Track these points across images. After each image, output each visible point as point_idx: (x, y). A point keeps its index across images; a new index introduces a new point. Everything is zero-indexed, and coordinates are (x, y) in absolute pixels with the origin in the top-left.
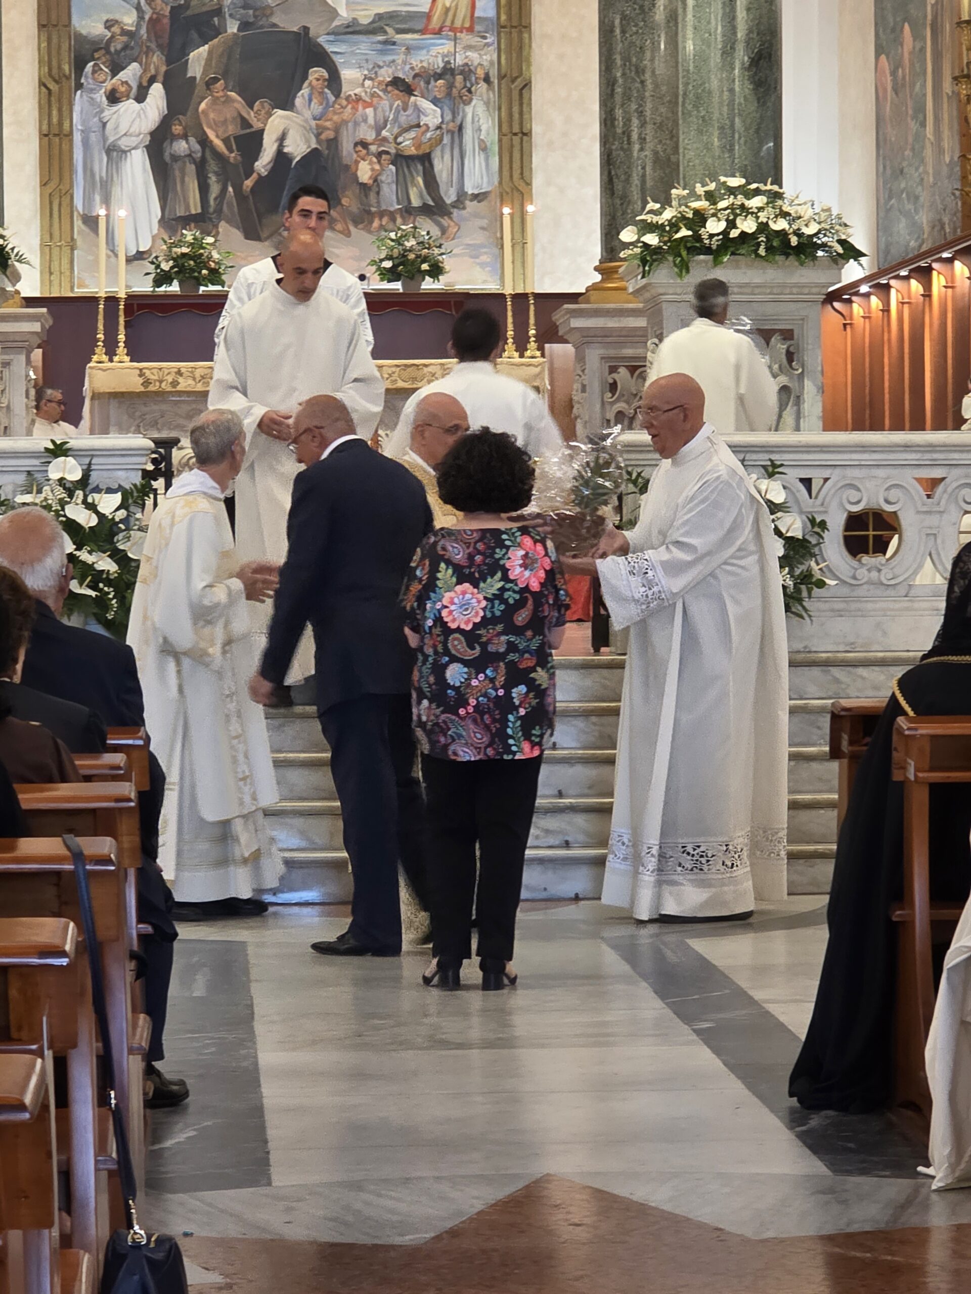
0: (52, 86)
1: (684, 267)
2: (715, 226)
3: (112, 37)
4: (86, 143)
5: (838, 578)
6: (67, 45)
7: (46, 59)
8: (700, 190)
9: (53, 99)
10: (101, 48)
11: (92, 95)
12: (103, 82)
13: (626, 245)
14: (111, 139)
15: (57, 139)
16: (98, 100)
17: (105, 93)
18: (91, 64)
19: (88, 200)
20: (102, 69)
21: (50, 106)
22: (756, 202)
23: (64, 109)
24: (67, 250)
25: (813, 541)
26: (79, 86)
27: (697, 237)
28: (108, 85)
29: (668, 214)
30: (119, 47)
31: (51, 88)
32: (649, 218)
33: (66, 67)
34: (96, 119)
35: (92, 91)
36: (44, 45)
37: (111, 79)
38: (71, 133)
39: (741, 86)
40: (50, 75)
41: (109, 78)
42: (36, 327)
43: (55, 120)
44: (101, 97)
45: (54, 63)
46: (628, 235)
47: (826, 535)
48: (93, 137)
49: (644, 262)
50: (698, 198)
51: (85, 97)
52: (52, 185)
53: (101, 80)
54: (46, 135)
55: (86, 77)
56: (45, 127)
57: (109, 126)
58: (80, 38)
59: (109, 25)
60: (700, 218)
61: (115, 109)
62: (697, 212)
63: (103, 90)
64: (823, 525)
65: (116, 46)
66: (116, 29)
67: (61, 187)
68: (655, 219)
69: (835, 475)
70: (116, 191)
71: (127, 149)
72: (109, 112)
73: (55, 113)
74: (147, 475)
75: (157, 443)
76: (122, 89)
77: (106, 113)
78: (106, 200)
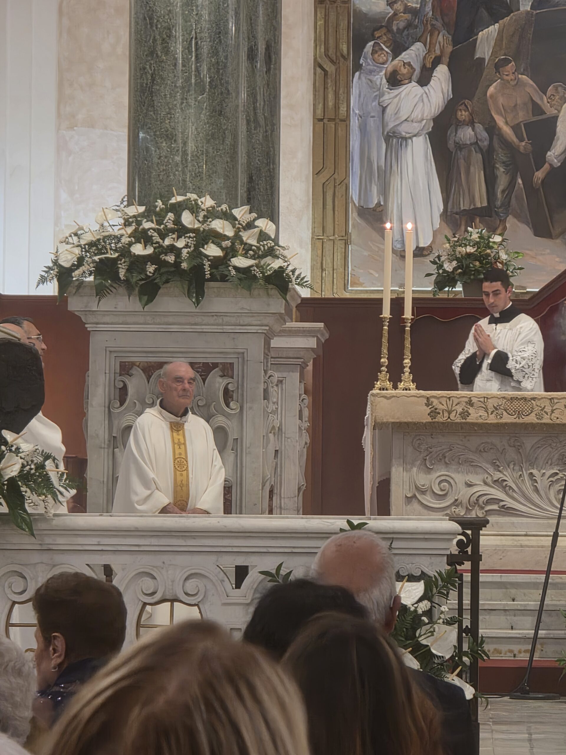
0: (330, 67)
3: (395, 14)
4: (363, 129)
6: (346, 22)
7: (323, 37)
9: (329, 81)
10: (382, 27)
11: (370, 77)
12: (383, 64)
14: (391, 125)
16: (378, 83)
17: (385, 74)
18: (371, 43)
19: (364, 191)
20: (382, 49)
21: (325, 88)
23: (341, 91)
24: (340, 245)
26: (357, 67)
28: (390, 66)
30: (402, 25)
31: (327, 69)
34: (375, 103)
35: (371, 72)
36: (320, 23)
37: (392, 60)
40: (327, 55)
41: (391, 59)
42: (312, 343)
43: (331, 104)
44: (381, 79)
45: (332, 42)
48: (372, 123)
51: (363, 78)
53: (381, 60)
54: (321, 120)
55: (366, 58)
56: (319, 112)
57: (389, 111)
58: (360, 16)
61: (395, 92)
63: (384, 72)
65: (399, 24)
66: (398, 6)
67: (336, 176)
70: (395, 183)
71: (408, 135)
72: (389, 96)
73: (331, 96)
74: (452, 560)
75: (464, 524)
76: (404, 71)
77: (386, 97)
78: (385, 191)
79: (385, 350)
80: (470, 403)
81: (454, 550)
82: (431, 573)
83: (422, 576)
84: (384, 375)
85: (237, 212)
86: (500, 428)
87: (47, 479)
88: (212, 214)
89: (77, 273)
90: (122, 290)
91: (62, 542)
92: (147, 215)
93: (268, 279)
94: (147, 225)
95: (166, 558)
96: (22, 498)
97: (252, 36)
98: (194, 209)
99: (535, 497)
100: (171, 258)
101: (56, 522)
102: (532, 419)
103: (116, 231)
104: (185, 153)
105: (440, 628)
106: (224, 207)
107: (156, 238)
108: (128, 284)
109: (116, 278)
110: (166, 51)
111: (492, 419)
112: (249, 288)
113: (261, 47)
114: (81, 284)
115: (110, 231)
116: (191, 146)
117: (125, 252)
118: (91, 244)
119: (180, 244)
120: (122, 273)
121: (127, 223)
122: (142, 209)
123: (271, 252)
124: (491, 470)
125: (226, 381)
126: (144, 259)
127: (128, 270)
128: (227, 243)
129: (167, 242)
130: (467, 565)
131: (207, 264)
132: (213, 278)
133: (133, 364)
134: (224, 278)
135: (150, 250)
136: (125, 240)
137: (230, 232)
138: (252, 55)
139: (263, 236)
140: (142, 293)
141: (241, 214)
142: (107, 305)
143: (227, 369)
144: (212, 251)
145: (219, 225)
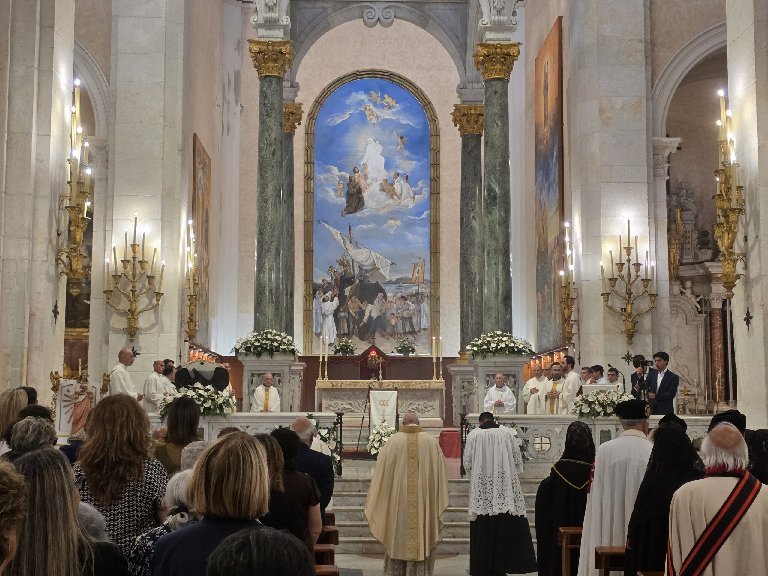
0: (308, 297)
1: (485, 357)
2: (493, 345)
3: (324, 284)
4: (316, 313)
5: (533, 457)
6: (312, 286)
7: (306, 290)
8: (489, 335)
10: (321, 287)
12: (321, 296)
13: (468, 350)
14: (323, 312)
15: (308, 312)
18: (318, 291)
19: (317, 329)
20: (321, 293)
21: (306, 303)
22: (505, 339)
24: (310, 343)
25: (525, 446)
26: (315, 297)
27: (488, 348)
28: (323, 297)
29: (480, 342)
32: (475, 343)
33: (311, 292)
34: (319, 307)
35: (318, 299)
36: (305, 286)
38: (312, 311)
39: (501, 306)
40: (307, 294)
41: (323, 295)
42: (302, 368)
43: (308, 307)
44: (321, 300)
45: (308, 291)
46: (469, 347)
47: (529, 444)
48: (318, 312)
49: (473, 355)
50: (489, 337)
51: (316, 300)
52: (307, 325)
54: (305, 311)
55: (317, 295)
56: (305, 309)
57: (323, 308)
58: (315, 284)
59: (323, 281)
60: (489, 343)
62: (488, 341)
63: (321, 298)
64: (528, 441)
65: (325, 286)
66: (325, 282)
68: (476, 343)
69: (532, 426)
70: (324, 327)
71: (328, 315)
72: (323, 305)
73: (308, 305)
74: (335, 424)
75: (338, 414)
76: (327, 298)
77: (322, 305)
78: (322, 329)
79: (320, 370)
80: (342, 383)
81: (336, 421)
82: (329, 427)
83: (327, 428)
84: (320, 376)
85: (282, 334)
86: (350, 390)
87: (230, 404)
88: (275, 335)
89: (240, 350)
90: (252, 354)
91: (233, 420)
92: (259, 335)
93: (290, 351)
94: (259, 338)
95: (261, 424)
96: (223, 409)
97: (287, 289)
98: (271, 333)
99: (359, 407)
100: (265, 346)
101: (232, 415)
102: (358, 387)
103: (251, 339)
104: (269, 319)
105: (332, 441)
106: (279, 333)
107: (261, 341)
108: (254, 353)
109: (250, 351)
110: (264, 293)
111: (348, 387)
112: (285, 354)
113: (289, 292)
114: (241, 353)
115: (249, 339)
116: (270, 317)
117: (253, 344)
118: (244, 343)
119: (267, 342)
120: (252, 350)
121: (254, 337)
122: (257, 333)
123: (291, 344)
124: (348, 400)
125: (278, 378)
126: (258, 346)
127: (254, 349)
128: (279, 342)
129: (264, 342)
130: (339, 425)
131: (274, 348)
132: (276, 351)
133: (255, 374)
134: (278, 351)
135: (259, 344)
136: (253, 341)
137: (280, 339)
138: (287, 294)
139: (289, 340)
140: (257, 355)
141: (283, 334)
142: (248, 358)
143: (279, 375)
144: (275, 344)
145: (277, 338)
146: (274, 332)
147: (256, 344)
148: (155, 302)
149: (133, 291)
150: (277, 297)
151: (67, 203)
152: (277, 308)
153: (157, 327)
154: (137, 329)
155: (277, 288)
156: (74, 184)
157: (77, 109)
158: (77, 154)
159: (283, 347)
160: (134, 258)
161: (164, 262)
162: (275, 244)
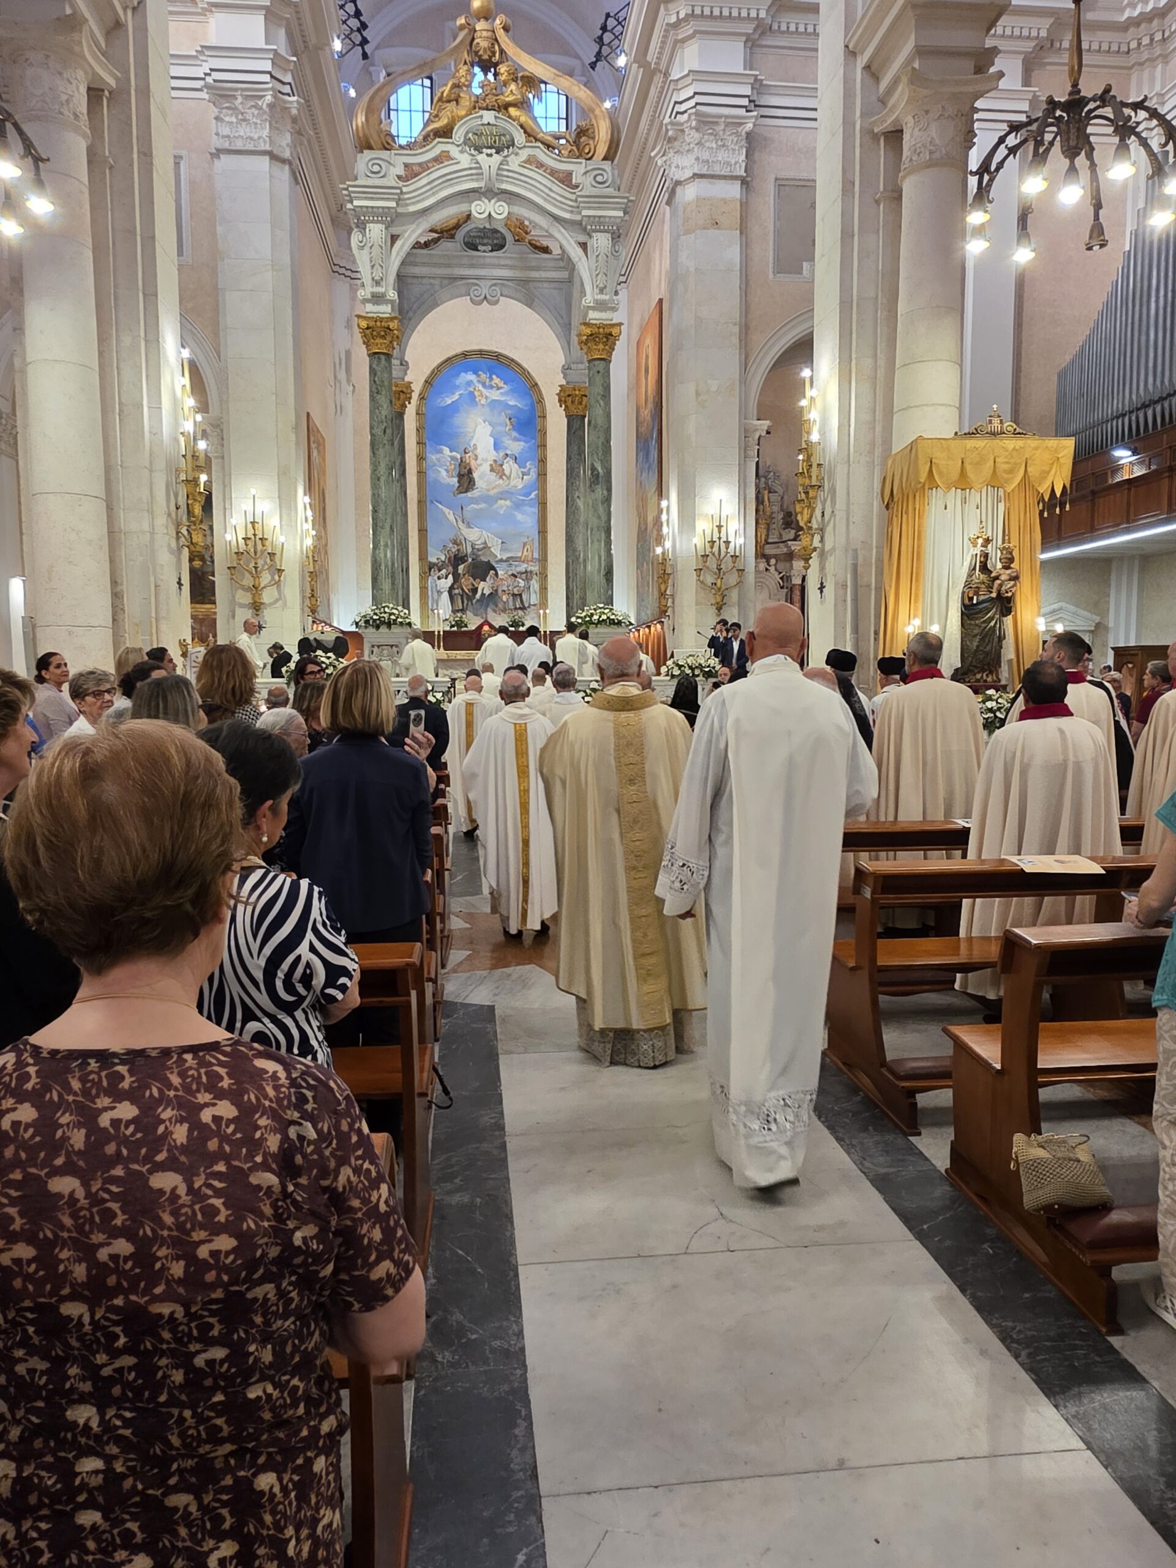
0: (423, 575)
3: (439, 563)
4: (432, 589)
6: (427, 564)
7: (421, 568)
8: (592, 607)
9: (423, 578)
10: (436, 566)
11: (433, 578)
12: (436, 574)
14: (439, 589)
15: (423, 589)
18: (433, 569)
19: (432, 604)
20: (436, 571)
22: (606, 611)
23: (426, 580)
24: (426, 618)
26: (430, 575)
28: (438, 575)
29: (584, 614)
32: (579, 615)
33: (426, 570)
34: (434, 584)
35: (433, 576)
36: (421, 564)
38: (427, 587)
39: (603, 581)
40: (422, 572)
41: (438, 573)
43: (423, 584)
44: (436, 578)
48: (434, 588)
50: (592, 610)
52: (423, 601)
55: (432, 573)
56: (421, 586)
57: (438, 586)
62: (591, 614)
63: (436, 576)
65: (440, 565)
66: (439, 560)
67: (425, 605)
70: (440, 603)
71: (443, 592)
72: (438, 582)
73: (423, 582)
76: (441, 576)
78: (437, 605)
85: (398, 608)
88: (393, 609)
89: (360, 624)
90: (371, 627)
92: (376, 609)
93: (407, 624)
94: (377, 611)
97: (403, 566)
98: (388, 607)
100: (383, 619)
103: (369, 613)
104: (385, 594)
106: (396, 607)
107: (379, 614)
108: (373, 626)
110: (380, 569)
111: (462, 658)
112: (402, 626)
113: (405, 570)
114: (361, 626)
116: (387, 592)
117: (372, 618)
118: (363, 616)
119: (385, 616)
120: (371, 623)
121: (372, 611)
122: (375, 607)
123: (407, 618)
126: (376, 619)
127: (373, 622)
128: (397, 616)
129: (382, 615)
132: (394, 624)
133: (374, 645)
134: (396, 624)
135: (378, 617)
136: (372, 615)
137: (397, 613)
139: (406, 614)
140: (376, 627)
141: (400, 608)
142: (367, 630)
143: (397, 646)
144: (393, 617)
145: (394, 611)
146: (391, 606)
147: (375, 617)
148: (277, 578)
149: (256, 568)
150: (393, 572)
151: (183, 477)
152: (393, 584)
153: (280, 602)
154: (262, 603)
155: (393, 564)
156: (189, 457)
157: (186, 381)
158: (189, 427)
159: (400, 620)
160: (255, 535)
161: (282, 539)
162: (389, 520)
